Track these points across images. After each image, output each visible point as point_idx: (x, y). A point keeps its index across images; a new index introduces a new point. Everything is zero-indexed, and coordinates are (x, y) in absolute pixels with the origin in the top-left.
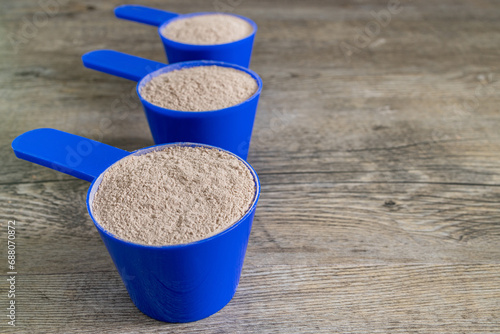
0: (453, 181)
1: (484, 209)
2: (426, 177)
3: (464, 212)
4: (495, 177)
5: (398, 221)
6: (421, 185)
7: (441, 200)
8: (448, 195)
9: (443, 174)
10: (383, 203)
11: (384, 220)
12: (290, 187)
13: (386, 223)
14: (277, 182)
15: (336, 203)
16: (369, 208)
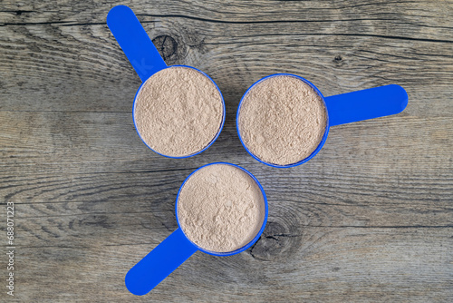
0: (390, 35)
1: (398, 66)
2: (372, 28)
3: (384, 69)
4: (423, 30)
5: (339, 77)
6: (366, 38)
7: (373, 56)
8: (381, 50)
9: (387, 25)
10: (334, 57)
11: (330, 76)
12: (274, 39)
13: (330, 79)
14: (266, 32)
15: (303, 58)
16: (323, 64)
